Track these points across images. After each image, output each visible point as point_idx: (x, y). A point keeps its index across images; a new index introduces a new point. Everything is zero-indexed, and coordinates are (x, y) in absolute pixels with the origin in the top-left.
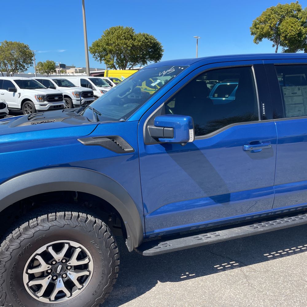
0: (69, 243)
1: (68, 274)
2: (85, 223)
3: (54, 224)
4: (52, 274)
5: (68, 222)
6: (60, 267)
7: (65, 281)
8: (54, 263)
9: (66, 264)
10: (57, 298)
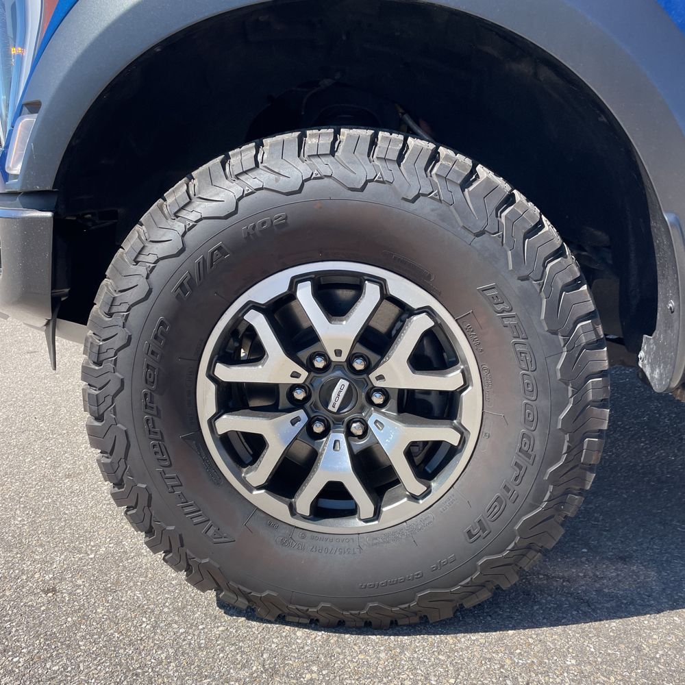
0: (382, 283)
1: (371, 423)
2: (463, 191)
3: (326, 170)
4: (309, 410)
5: (387, 171)
6: (342, 385)
7: (356, 450)
8: (319, 363)
9: (367, 382)
10: (318, 512)
